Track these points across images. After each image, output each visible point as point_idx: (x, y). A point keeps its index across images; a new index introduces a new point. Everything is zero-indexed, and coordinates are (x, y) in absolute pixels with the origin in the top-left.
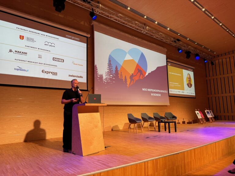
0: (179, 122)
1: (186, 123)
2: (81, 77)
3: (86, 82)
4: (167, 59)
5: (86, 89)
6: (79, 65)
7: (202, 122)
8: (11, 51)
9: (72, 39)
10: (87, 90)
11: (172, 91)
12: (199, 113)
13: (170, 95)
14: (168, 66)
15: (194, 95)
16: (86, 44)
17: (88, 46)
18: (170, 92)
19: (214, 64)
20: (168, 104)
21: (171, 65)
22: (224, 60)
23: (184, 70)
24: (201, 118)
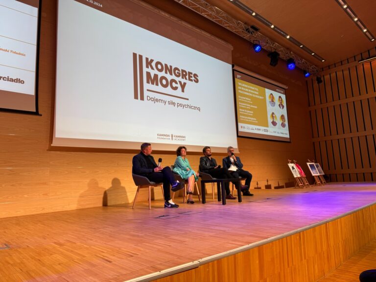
0: (259, 186)
1: (273, 188)
2: (18, 81)
4: (233, 66)
5: (34, 110)
6: (15, 53)
7: (300, 185)
11: (244, 127)
12: (295, 167)
13: (239, 135)
18: (240, 129)
19: (321, 81)
21: (242, 79)
22: (340, 74)
23: (267, 90)
24: (299, 176)
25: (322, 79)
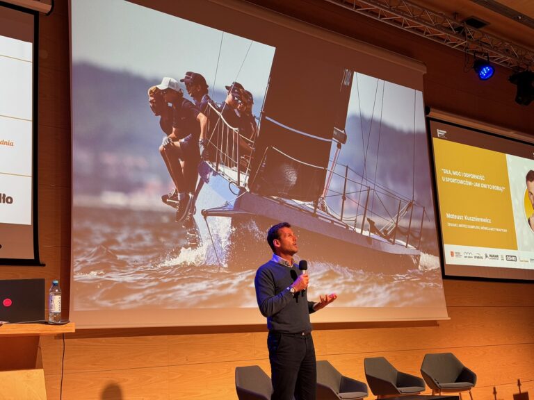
2: (2, 199)
4: (427, 111)
10: (35, 262)
13: (447, 273)
14: (435, 140)
18: (449, 260)
20: (442, 314)
21: (448, 137)
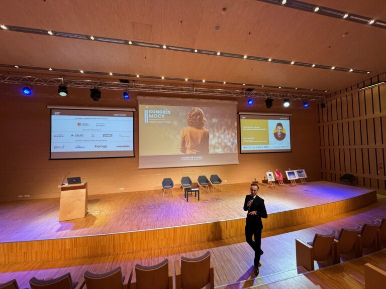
2: (128, 146)
3: (133, 150)
4: (238, 113)
6: (126, 136)
8: (72, 135)
9: (119, 116)
10: (134, 157)
11: (246, 148)
14: (241, 120)
15: (289, 148)
16: (132, 118)
17: (135, 119)
18: (243, 149)
21: (246, 118)
23: (270, 121)
25: (326, 105)
